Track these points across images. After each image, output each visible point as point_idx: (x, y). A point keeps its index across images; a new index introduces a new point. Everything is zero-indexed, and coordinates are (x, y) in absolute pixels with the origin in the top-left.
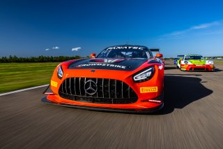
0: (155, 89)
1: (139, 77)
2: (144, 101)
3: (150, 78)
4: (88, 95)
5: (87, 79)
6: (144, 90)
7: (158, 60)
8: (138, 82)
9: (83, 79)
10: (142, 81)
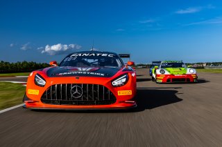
0: (129, 92)
1: (116, 83)
2: (120, 102)
3: (125, 83)
4: (73, 99)
5: (73, 85)
6: (121, 93)
7: (130, 68)
8: (115, 86)
9: (69, 85)
10: (119, 86)
